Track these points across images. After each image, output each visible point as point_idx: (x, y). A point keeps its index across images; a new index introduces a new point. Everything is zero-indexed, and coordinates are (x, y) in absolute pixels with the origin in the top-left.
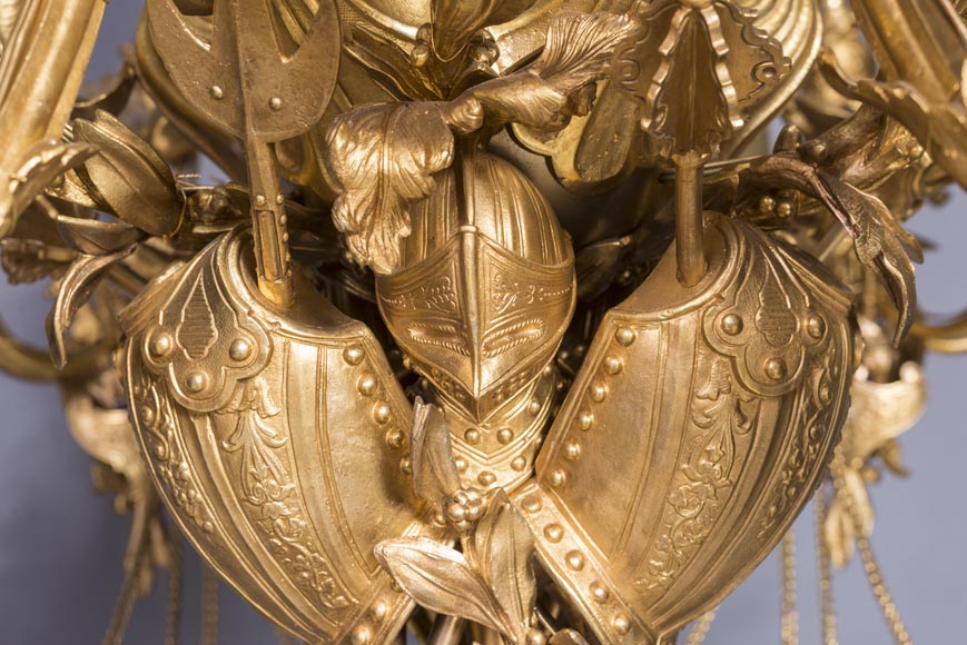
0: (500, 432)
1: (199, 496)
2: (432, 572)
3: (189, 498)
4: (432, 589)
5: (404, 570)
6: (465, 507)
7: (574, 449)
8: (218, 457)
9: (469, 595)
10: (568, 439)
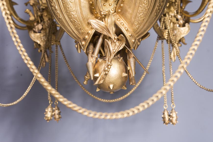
0: (109, 4)
1: (59, 12)
2: (98, 24)
3: (57, 13)
4: (98, 27)
5: (93, 24)
6: (104, 13)
7: (122, 5)
8: (62, 4)
9: (104, 30)
10: (121, 3)
